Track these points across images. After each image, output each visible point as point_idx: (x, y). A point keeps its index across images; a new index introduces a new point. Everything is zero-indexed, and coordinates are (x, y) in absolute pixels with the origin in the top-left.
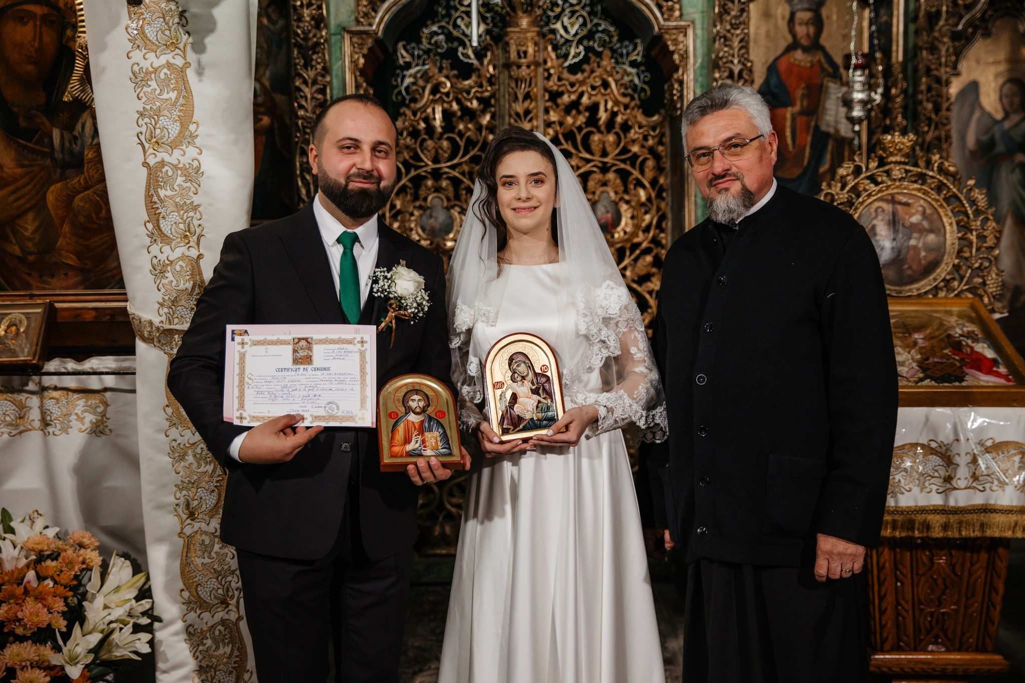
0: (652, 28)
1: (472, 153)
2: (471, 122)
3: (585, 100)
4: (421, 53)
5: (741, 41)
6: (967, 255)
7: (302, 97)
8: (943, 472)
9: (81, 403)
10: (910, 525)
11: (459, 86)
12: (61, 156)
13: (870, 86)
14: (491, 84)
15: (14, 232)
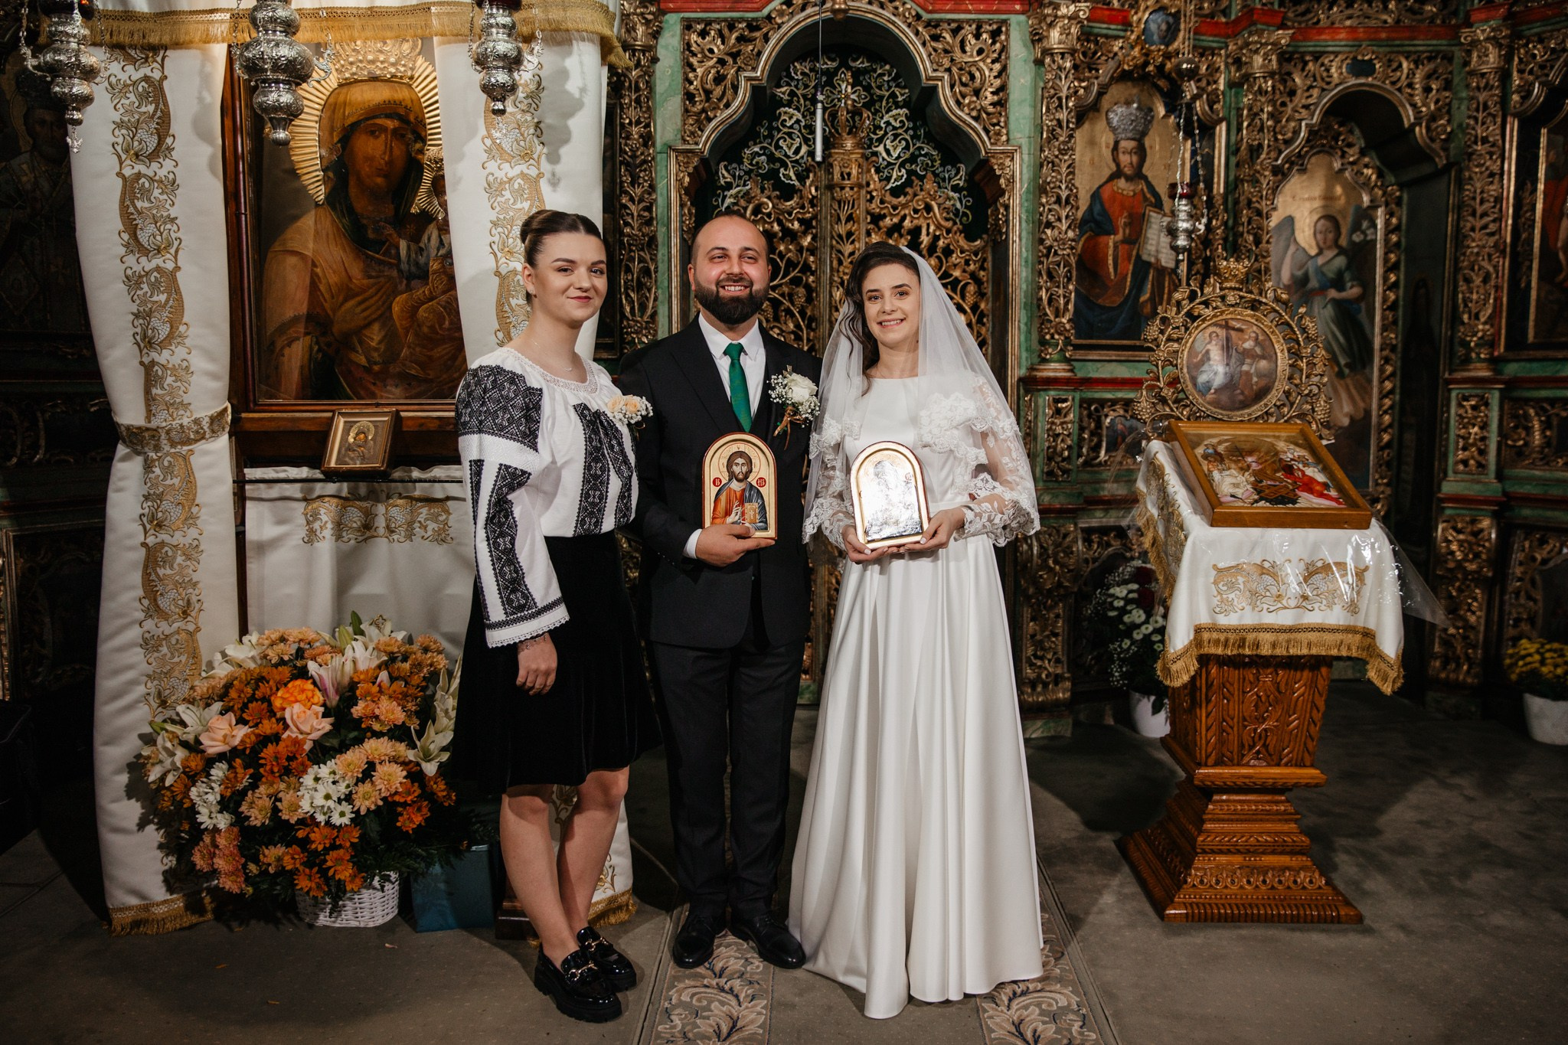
0: (979, 151)
1: (792, 275)
2: (792, 243)
3: (907, 223)
4: (742, 173)
5: (1068, 167)
6: (1297, 381)
7: (628, 214)
8: (1274, 590)
9: (424, 511)
10: (1241, 642)
11: (781, 206)
12: (407, 266)
13: (1193, 217)
14: (813, 205)
15: (361, 342)
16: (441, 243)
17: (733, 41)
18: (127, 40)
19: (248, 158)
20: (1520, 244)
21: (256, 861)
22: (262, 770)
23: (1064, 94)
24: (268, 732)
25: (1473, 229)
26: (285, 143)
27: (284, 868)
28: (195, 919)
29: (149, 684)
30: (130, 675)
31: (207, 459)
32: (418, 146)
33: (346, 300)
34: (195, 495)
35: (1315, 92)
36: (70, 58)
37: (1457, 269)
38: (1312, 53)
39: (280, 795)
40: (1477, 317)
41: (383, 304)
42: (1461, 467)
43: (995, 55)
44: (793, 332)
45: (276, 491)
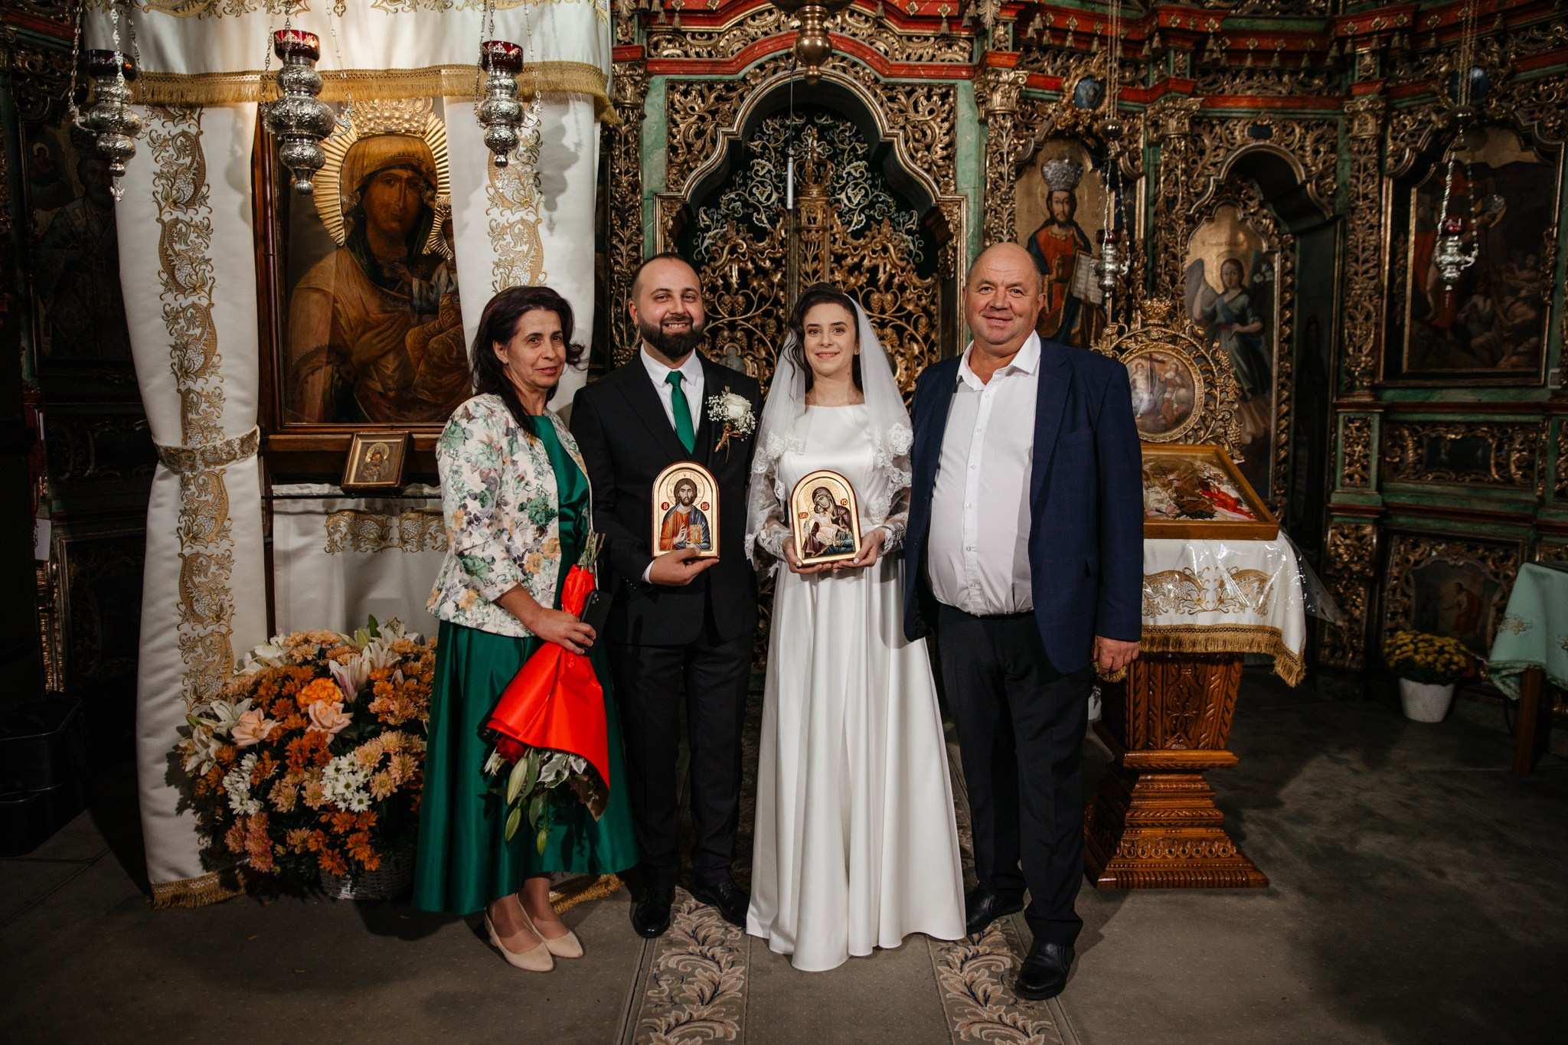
0: (931, 200)
1: (764, 308)
2: (764, 279)
3: (866, 262)
4: (720, 217)
5: (1009, 215)
6: (1212, 408)
7: (618, 254)
8: (1194, 595)
9: (434, 523)
10: (1165, 641)
11: (754, 247)
12: (418, 303)
13: (1117, 259)
14: (782, 246)
15: (377, 371)
16: (450, 282)
17: (712, 100)
18: (167, 99)
19: (276, 204)
20: (1395, 286)
21: (283, 843)
22: (287, 761)
23: (1005, 150)
24: (294, 726)
25: (1356, 274)
26: (309, 192)
27: (308, 849)
28: (229, 894)
29: (186, 682)
30: (169, 673)
31: (238, 477)
32: (429, 193)
33: (363, 333)
34: (227, 510)
35: (1222, 152)
36: (114, 116)
37: (1343, 307)
38: (1218, 118)
39: (305, 784)
40: (1360, 351)
41: (398, 336)
42: (1347, 481)
43: (945, 115)
44: (765, 359)
45: (300, 506)
